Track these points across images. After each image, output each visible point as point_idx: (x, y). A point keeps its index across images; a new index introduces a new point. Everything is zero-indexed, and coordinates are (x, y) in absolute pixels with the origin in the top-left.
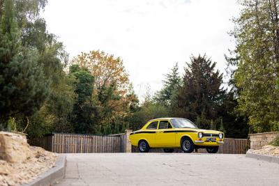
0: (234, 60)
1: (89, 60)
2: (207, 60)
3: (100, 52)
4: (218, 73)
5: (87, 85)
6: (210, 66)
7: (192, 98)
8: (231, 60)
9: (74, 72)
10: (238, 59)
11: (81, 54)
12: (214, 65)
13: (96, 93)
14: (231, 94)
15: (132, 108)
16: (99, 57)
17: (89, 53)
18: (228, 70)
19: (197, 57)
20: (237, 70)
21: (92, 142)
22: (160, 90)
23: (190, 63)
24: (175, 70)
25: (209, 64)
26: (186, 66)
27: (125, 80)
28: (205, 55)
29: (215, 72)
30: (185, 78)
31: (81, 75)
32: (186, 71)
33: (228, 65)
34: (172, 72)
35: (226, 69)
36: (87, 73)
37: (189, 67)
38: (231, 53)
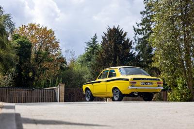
1: (28, 31)
2: (119, 31)
3: (36, 25)
4: (128, 40)
5: (26, 50)
6: (122, 35)
8: (138, 31)
9: (15, 39)
10: (143, 29)
11: (21, 26)
12: (125, 34)
13: (33, 57)
14: (138, 56)
15: (61, 68)
16: (36, 29)
17: (27, 25)
18: (136, 38)
19: (112, 28)
20: (142, 39)
22: (82, 54)
23: (106, 32)
24: (94, 39)
25: (122, 34)
26: (104, 35)
27: (56, 46)
28: (118, 27)
29: (126, 39)
30: (103, 44)
31: (21, 42)
32: (104, 38)
33: (136, 35)
34: (92, 40)
35: (134, 38)
36: (26, 41)
37: (106, 36)
38: (138, 26)
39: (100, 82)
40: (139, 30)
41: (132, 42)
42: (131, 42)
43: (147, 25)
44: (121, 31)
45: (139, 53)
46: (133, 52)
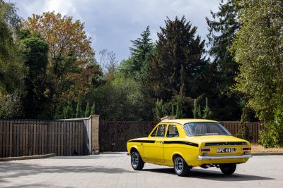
0: (218, 24)
1: (42, 24)
2: (185, 24)
3: (56, 14)
4: (198, 39)
5: (39, 55)
6: (189, 32)
7: (168, 70)
8: (213, 25)
9: (23, 38)
10: (222, 22)
11: (32, 17)
12: (194, 30)
13: (50, 65)
14: (215, 64)
15: (94, 82)
16: (54, 20)
18: (211, 36)
19: (173, 20)
20: (221, 37)
21: (48, 130)
22: (127, 59)
23: (164, 27)
24: (146, 35)
25: (188, 29)
26: (160, 31)
27: (86, 48)
28: (183, 18)
29: (195, 38)
30: (160, 45)
31: (32, 42)
32: (160, 36)
33: (211, 31)
34: (142, 38)
35: (208, 36)
36: (39, 41)
37: (164, 32)
38: (214, 16)
39: (153, 142)
40: (215, 24)
41: (205, 43)
42: (203, 43)
43: (228, 16)
44: (187, 25)
45: (216, 59)
46: (206, 59)
